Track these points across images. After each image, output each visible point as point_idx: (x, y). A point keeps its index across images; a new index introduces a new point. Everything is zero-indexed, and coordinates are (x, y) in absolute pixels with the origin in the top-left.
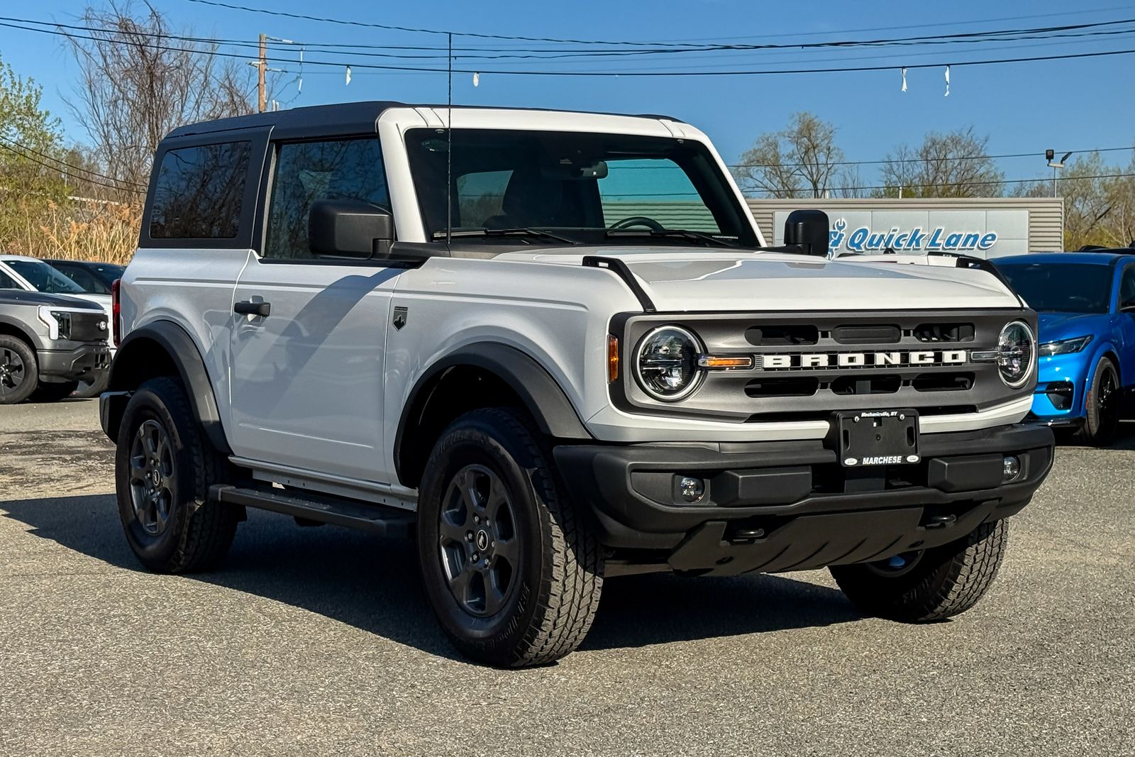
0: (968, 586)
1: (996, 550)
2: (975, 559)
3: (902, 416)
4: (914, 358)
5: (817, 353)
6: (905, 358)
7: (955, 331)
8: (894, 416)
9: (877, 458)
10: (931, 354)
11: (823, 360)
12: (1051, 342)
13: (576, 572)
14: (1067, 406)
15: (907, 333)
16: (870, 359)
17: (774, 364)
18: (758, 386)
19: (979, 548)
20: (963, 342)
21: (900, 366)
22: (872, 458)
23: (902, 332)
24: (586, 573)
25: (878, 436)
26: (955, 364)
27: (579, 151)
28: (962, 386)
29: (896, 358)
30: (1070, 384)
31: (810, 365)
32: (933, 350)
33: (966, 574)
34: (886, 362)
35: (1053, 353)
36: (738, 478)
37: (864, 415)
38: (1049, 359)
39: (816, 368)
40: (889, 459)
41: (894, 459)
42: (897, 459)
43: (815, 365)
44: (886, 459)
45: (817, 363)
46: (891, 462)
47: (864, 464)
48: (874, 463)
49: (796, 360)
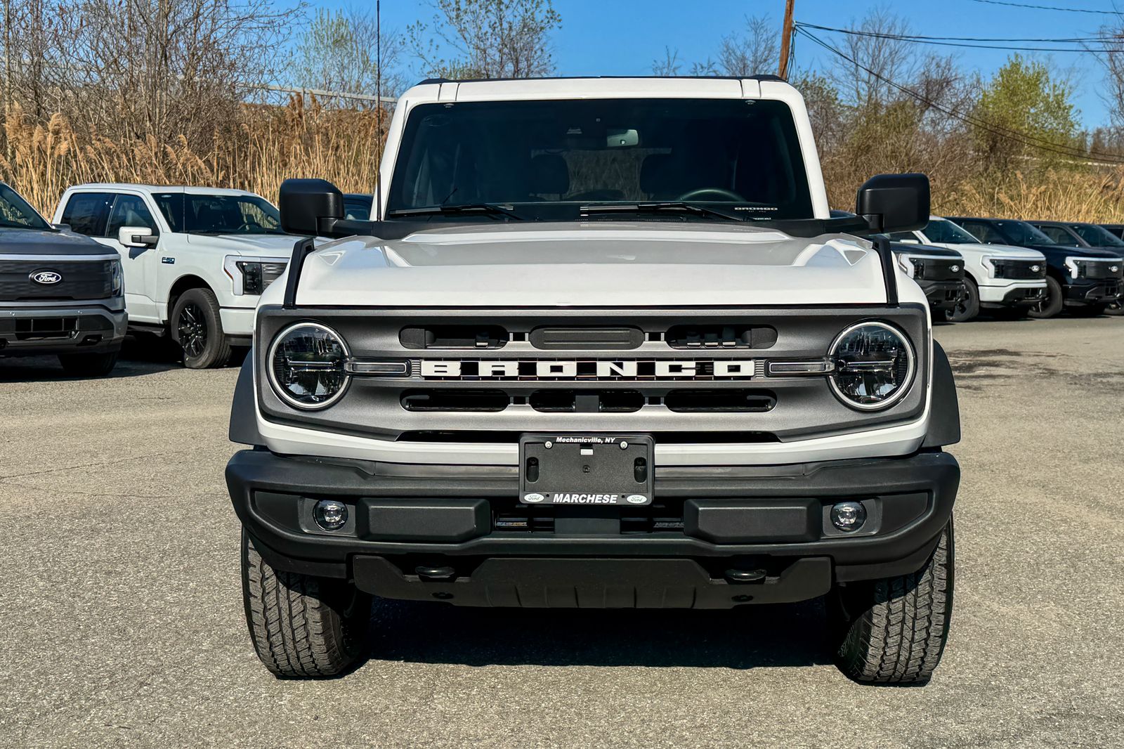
2: (888, 619)
3: (624, 443)
4: (662, 369)
5: (501, 359)
6: (646, 369)
7: (748, 334)
8: (610, 443)
9: (577, 496)
10: (693, 364)
11: (511, 369)
13: (277, 589)
15: (654, 337)
16: (586, 367)
17: (436, 372)
18: (427, 397)
20: (757, 349)
22: (568, 496)
23: (646, 335)
24: (291, 592)
25: (586, 467)
26: (735, 378)
27: (598, 120)
28: (761, 406)
29: (630, 369)
31: (493, 374)
32: (694, 359)
34: (613, 372)
37: (559, 439)
39: (502, 379)
40: (597, 498)
41: (605, 497)
42: (610, 498)
43: (498, 374)
44: (591, 496)
45: (503, 373)
46: (600, 502)
47: (554, 501)
48: (572, 501)
49: (470, 368)
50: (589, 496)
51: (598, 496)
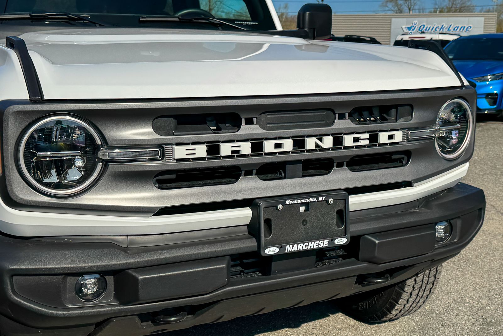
0: (407, 305)
1: (432, 279)
2: (414, 287)
3: (331, 201)
4: (348, 141)
5: (238, 141)
6: (338, 141)
7: (393, 111)
9: (302, 244)
10: (367, 136)
11: (246, 148)
12: (489, 75)
14: (494, 103)
15: (342, 117)
16: (299, 143)
17: (187, 154)
19: (417, 279)
20: (402, 122)
21: (333, 149)
22: (296, 245)
23: (337, 115)
25: (305, 221)
26: (391, 144)
28: (398, 163)
29: (328, 142)
30: (496, 94)
31: (230, 154)
32: (368, 132)
33: (406, 298)
34: (317, 145)
35: (490, 80)
36: (137, 279)
38: (487, 83)
39: (238, 156)
40: (315, 244)
41: (320, 243)
42: (323, 243)
43: (236, 153)
44: (311, 244)
45: (238, 152)
46: (317, 247)
47: (286, 251)
48: (299, 249)
49: (213, 149)
50: (310, 243)
51: (316, 242)
